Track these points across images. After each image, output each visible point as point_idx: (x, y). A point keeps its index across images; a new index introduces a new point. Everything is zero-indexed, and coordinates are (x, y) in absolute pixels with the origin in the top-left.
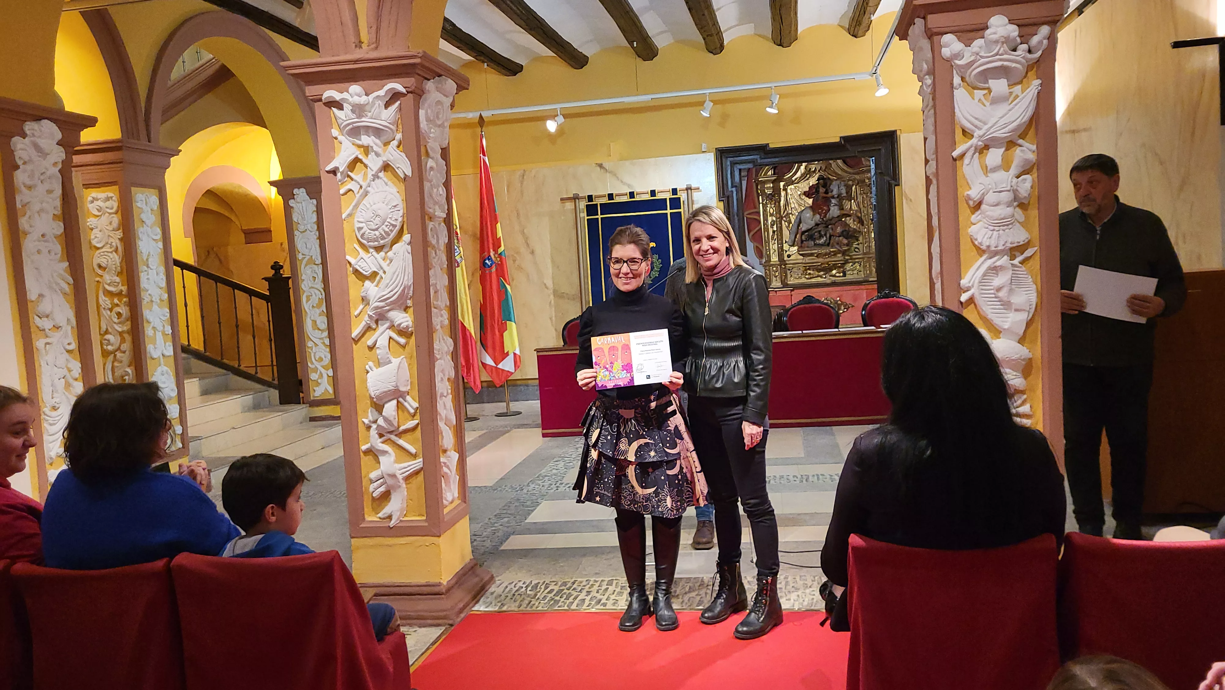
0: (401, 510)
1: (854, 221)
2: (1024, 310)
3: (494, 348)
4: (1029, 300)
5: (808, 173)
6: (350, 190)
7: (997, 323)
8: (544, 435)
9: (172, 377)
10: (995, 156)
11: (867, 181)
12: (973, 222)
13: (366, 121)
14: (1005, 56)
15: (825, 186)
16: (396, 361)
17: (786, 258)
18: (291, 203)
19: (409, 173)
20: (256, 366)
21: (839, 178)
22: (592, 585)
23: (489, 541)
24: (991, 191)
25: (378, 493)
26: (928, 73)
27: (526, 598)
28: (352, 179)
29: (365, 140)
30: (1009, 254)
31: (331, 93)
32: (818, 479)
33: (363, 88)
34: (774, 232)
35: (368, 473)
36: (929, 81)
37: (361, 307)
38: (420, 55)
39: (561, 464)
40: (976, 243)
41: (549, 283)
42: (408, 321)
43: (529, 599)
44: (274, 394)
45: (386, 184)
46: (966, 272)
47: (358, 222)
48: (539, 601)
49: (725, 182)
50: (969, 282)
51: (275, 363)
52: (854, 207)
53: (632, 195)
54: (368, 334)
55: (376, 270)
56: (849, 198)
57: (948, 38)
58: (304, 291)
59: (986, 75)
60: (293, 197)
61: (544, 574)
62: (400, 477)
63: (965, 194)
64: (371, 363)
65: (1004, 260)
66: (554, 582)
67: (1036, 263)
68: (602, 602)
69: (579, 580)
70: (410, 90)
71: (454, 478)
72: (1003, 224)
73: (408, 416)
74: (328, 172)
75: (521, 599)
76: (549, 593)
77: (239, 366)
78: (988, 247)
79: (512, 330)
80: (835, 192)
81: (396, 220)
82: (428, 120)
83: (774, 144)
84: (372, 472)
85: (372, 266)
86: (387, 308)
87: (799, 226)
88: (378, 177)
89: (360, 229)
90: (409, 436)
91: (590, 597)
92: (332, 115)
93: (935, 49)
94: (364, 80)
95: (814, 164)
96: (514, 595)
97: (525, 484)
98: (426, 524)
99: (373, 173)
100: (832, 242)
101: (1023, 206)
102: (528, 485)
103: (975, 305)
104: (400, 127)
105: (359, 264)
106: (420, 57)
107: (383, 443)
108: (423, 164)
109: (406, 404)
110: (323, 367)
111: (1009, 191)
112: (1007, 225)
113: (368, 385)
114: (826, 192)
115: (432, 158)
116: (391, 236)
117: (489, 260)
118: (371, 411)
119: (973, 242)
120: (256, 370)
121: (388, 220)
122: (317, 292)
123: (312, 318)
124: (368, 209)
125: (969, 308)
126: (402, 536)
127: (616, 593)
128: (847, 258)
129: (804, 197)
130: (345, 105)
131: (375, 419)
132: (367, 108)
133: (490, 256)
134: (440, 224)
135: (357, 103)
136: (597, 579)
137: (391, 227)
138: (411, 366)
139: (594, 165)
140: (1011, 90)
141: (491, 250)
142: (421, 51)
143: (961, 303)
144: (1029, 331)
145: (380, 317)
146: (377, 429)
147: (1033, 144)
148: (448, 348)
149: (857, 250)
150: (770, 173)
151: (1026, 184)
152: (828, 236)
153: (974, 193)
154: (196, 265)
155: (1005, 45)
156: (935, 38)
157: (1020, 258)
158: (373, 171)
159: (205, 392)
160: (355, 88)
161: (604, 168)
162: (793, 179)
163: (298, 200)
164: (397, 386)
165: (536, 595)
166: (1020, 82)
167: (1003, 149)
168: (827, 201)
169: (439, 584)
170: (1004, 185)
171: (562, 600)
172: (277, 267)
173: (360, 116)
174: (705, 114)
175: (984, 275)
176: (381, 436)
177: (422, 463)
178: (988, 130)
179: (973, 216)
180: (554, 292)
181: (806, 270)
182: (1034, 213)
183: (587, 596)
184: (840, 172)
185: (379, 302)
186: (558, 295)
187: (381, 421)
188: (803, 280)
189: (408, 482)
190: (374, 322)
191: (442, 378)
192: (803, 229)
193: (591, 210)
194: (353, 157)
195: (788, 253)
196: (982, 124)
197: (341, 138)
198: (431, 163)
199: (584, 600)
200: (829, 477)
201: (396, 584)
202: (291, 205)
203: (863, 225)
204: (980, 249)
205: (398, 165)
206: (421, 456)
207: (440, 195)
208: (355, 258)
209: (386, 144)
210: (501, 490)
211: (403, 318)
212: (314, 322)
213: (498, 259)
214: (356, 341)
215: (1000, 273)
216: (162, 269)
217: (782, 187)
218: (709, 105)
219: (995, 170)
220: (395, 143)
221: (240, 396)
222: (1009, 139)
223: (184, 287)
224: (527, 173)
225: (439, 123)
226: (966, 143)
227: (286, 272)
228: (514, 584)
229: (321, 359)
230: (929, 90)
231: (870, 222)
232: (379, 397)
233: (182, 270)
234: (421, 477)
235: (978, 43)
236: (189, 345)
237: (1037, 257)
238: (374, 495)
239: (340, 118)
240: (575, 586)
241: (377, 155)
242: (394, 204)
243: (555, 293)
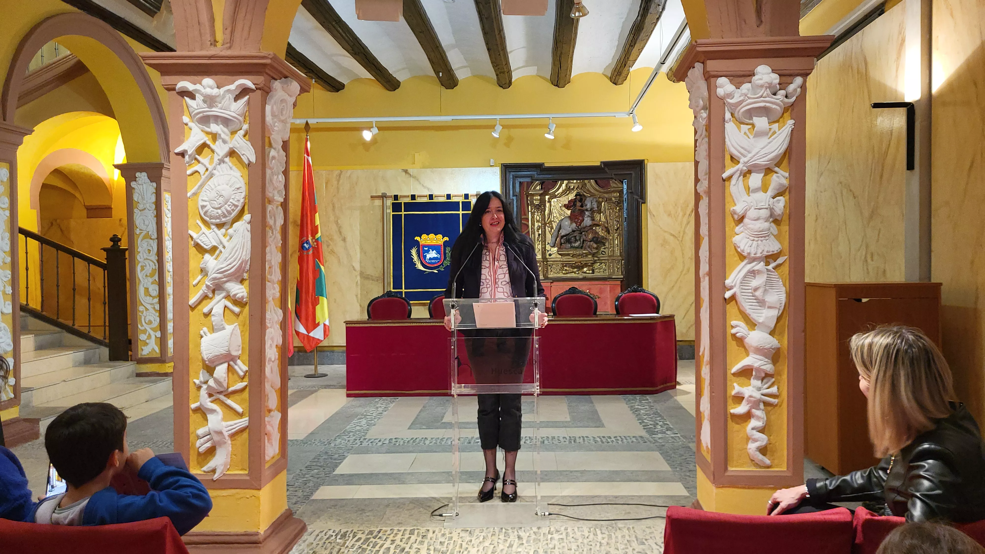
0: (225, 465)
1: (602, 230)
2: (776, 308)
3: (307, 320)
4: (780, 300)
5: (568, 190)
6: (197, 172)
7: (754, 317)
8: (348, 396)
9: (9, 333)
10: (756, 179)
11: (613, 199)
12: (737, 232)
13: (216, 111)
14: (768, 99)
15: (581, 200)
16: (229, 328)
17: (548, 256)
18: (133, 184)
19: (253, 159)
20: (89, 326)
21: (592, 195)
22: (396, 534)
23: (301, 491)
24: (753, 208)
25: (204, 448)
26: (704, 108)
27: (336, 546)
28: (199, 162)
29: (215, 128)
30: (765, 261)
31: (184, 84)
32: (584, 439)
33: (216, 82)
34: (539, 235)
35: (196, 429)
36: (704, 115)
37: (200, 277)
38: (270, 57)
39: (364, 422)
40: (739, 250)
41: (357, 266)
42: (243, 292)
43: (338, 547)
44: (105, 351)
45: (231, 168)
46: (730, 275)
47: (202, 200)
48: (348, 549)
49: (507, 191)
50: (732, 282)
51: (107, 324)
52: (603, 219)
53: (431, 197)
54: (204, 302)
55: (216, 245)
56: (599, 212)
57: (722, 81)
58: (139, 262)
59: (752, 113)
60: (135, 179)
61: (352, 523)
62: (226, 434)
63: (731, 209)
64: (205, 329)
65: (761, 266)
66: (361, 530)
67: (786, 269)
68: (406, 550)
69: (384, 529)
70: (259, 86)
71: (276, 436)
72: (761, 235)
73: (238, 379)
74: (177, 154)
75: (331, 547)
76: (357, 541)
77: (74, 325)
78: (749, 254)
79: (323, 304)
80: (589, 206)
81: (238, 201)
82: (273, 115)
83: (548, 164)
84: (199, 429)
85: (213, 241)
86: (225, 279)
87: (559, 231)
88: (224, 162)
89: (203, 207)
90: (237, 397)
91: (395, 545)
92: (184, 104)
93: (711, 89)
94: (216, 75)
95: (573, 183)
96: (325, 543)
97: (333, 439)
98: (248, 478)
99: (220, 158)
100: (584, 245)
101: (777, 222)
102: (335, 440)
103: (736, 302)
104: (247, 118)
105: (200, 238)
106: (271, 59)
107: (211, 402)
108: (267, 153)
109: (236, 367)
110: (152, 329)
111: (767, 209)
112: (765, 237)
113: (202, 348)
114: (582, 206)
115: (275, 149)
116: (232, 215)
117: (307, 243)
118: (202, 373)
119: (736, 249)
120: (89, 329)
121: (231, 200)
122: (151, 263)
123: (145, 286)
124: (212, 189)
125: (731, 303)
126: (225, 489)
127: (418, 542)
128: (596, 259)
129: (564, 208)
130: (197, 95)
131: (206, 380)
132: (218, 99)
133: (308, 240)
134: (277, 207)
135: (209, 94)
136: (400, 529)
137: (233, 207)
138: (243, 334)
139: (401, 171)
140: (771, 127)
141: (310, 236)
142: (271, 53)
143: (725, 299)
144: (778, 325)
145: (217, 288)
146: (207, 389)
147: (786, 172)
148: (278, 318)
149: (603, 253)
150: (538, 188)
151: (780, 204)
152: (582, 240)
153: (739, 208)
154: (40, 234)
155: (768, 89)
156: (712, 80)
157: (773, 265)
158: (219, 155)
159: (40, 347)
160: (208, 81)
161: (408, 173)
162: (556, 193)
163: (140, 182)
164: (229, 351)
165: (345, 543)
166: (777, 121)
167: (763, 175)
168: (582, 213)
169: (257, 534)
170: (762, 204)
171: (369, 548)
172: (115, 240)
173: (210, 106)
174: (496, 135)
175: (745, 277)
176: (210, 395)
177: (248, 422)
178: (752, 158)
179: (737, 228)
180: (360, 274)
181: (563, 267)
182: (785, 228)
183: (391, 544)
184: (593, 191)
185: (217, 273)
186: (364, 276)
187: (211, 383)
188: (561, 275)
189: (233, 439)
190: (210, 292)
191: (271, 345)
192: (563, 234)
193: (396, 207)
194: (202, 142)
195: (549, 252)
196: (746, 153)
197: (191, 124)
198: (273, 153)
199: (389, 548)
200: (592, 439)
201: (216, 534)
202: (133, 186)
203: (609, 233)
204: (742, 255)
205: (243, 152)
206: (248, 415)
207: (280, 181)
208: (197, 233)
209: (233, 133)
210: (310, 444)
211: (239, 289)
212: (147, 289)
213: (315, 243)
214: (193, 308)
215: (757, 276)
216: (7, 235)
217: (547, 200)
218: (499, 128)
219: (756, 190)
220: (242, 132)
221: (72, 352)
222: (767, 167)
223: (27, 253)
224: (343, 173)
225: (283, 118)
226: (733, 167)
227: (123, 245)
228: (324, 532)
229: (150, 322)
230: (704, 123)
231: (615, 231)
232: (211, 361)
233: (26, 237)
234: (246, 435)
235: (746, 87)
236: (27, 304)
237: (787, 265)
238: (200, 450)
239: (192, 107)
240: (380, 535)
241: (224, 142)
242: (238, 186)
243: (362, 274)
